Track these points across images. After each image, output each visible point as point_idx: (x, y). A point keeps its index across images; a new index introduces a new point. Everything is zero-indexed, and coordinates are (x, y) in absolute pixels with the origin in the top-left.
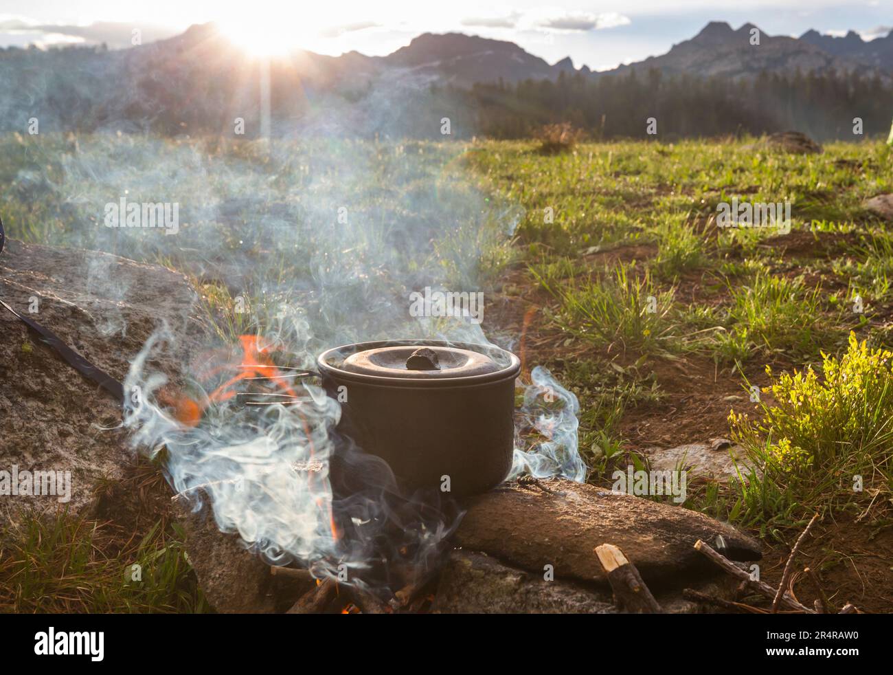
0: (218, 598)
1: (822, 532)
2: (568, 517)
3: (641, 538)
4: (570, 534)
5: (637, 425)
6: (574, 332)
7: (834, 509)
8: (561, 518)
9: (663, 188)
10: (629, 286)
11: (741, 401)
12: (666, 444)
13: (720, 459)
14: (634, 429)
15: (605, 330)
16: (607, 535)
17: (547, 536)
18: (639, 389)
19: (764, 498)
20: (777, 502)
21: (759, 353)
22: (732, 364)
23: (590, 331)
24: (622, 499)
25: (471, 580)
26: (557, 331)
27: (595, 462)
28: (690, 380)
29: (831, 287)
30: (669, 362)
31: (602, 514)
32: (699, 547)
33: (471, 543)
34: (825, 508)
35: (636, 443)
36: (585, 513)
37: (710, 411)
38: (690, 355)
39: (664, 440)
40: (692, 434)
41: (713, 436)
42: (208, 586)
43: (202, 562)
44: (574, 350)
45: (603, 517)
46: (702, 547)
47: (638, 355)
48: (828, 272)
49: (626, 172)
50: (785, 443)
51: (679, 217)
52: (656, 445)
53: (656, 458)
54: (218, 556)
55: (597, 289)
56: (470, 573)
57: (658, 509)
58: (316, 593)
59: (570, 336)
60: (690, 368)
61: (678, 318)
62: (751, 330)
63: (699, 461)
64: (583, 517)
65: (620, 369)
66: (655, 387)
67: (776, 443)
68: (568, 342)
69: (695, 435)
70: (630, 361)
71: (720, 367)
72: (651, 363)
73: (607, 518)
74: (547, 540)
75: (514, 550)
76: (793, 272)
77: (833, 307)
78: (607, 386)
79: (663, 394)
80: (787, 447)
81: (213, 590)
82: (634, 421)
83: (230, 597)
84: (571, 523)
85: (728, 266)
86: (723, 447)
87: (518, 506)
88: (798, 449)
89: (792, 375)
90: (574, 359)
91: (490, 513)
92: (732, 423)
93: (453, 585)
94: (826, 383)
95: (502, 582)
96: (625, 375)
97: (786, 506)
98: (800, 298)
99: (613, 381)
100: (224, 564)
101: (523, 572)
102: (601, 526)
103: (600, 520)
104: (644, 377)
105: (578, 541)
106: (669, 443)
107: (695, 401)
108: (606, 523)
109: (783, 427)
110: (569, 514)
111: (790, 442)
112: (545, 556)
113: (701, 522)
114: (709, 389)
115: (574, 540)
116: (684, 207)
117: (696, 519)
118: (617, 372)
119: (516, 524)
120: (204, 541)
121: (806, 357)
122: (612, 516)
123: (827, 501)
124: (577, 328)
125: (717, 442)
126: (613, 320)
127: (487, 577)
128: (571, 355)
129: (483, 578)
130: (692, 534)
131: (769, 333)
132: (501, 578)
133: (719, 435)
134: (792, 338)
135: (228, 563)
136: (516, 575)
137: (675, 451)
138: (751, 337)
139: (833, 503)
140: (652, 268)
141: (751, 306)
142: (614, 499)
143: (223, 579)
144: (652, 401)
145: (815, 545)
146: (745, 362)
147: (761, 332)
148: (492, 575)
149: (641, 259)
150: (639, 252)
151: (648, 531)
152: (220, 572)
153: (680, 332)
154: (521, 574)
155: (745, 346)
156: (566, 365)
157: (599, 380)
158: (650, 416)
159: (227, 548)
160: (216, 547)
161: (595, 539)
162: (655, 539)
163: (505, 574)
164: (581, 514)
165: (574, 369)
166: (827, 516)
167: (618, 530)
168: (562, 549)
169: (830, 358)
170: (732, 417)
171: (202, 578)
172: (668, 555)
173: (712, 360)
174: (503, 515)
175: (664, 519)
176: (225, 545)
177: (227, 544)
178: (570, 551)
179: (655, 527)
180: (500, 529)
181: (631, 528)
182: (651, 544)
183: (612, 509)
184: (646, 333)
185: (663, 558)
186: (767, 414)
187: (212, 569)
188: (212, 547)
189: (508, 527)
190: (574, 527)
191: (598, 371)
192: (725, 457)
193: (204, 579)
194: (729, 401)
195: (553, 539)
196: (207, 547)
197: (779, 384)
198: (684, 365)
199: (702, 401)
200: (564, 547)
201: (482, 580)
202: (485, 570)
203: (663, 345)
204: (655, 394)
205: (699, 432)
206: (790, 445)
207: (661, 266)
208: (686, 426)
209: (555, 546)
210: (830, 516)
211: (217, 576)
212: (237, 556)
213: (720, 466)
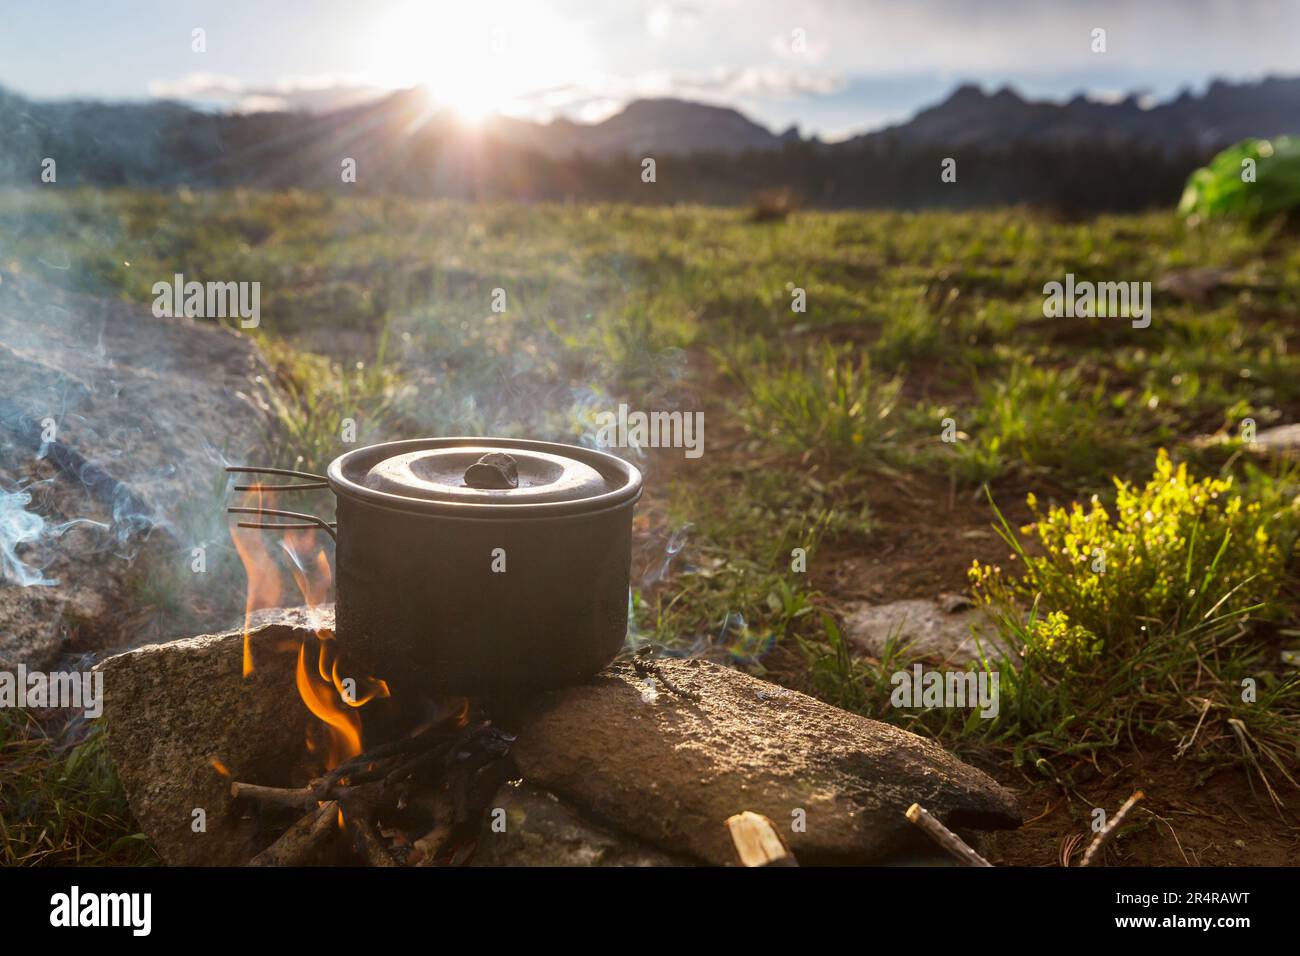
0: (157, 824)
1: (1116, 767)
2: (695, 745)
3: (814, 796)
4: (694, 778)
5: (837, 567)
6: (763, 434)
7: (1135, 726)
8: (684, 745)
9: (893, 259)
10: (838, 375)
11: (987, 540)
12: (875, 598)
13: (954, 627)
14: (832, 573)
15: (802, 432)
16: (754, 787)
17: (655, 779)
18: (843, 516)
19: (1020, 699)
20: (1042, 707)
21: (1014, 473)
22: (976, 485)
23: (783, 432)
24: (793, 707)
25: (521, 849)
26: (740, 430)
27: (771, 621)
28: (916, 507)
29: (1115, 386)
30: (888, 479)
31: (755, 739)
32: (915, 817)
33: (535, 775)
34: (1120, 724)
35: (834, 594)
36: (725, 737)
37: (941, 552)
38: (918, 471)
39: (873, 593)
40: (914, 585)
41: (945, 591)
42: (141, 805)
43: (134, 768)
44: (758, 457)
45: (754, 748)
46: (921, 818)
47: (844, 467)
48: (1110, 366)
49: (850, 241)
50: (1058, 619)
51: (910, 292)
52: (861, 598)
53: (860, 618)
54: (160, 760)
55: (797, 378)
56: (520, 838)
57: (850, 729)
58: (315, 820)
59: (756, 437)
60: (916, 489)
61: (902, 418)
62: (1005, 439)
63: (922, 627)
64: (722, 747)
65: (819, 486)
66: (865, 513)
67: (1043, 616)
68: (753, 446)
69: (919, 588)
70: (833, 475)
71: (960, 487)
72: (862, 479)
73: (761, 749)
74: (654, 785)
75: (601, 796)
76: (1063, 364)
77: (1119, 413)
78: (800, 508)
79: (877, 524)
80: (1063, 626)
81: (150, 813)
82: (833, 560)
83: (176, 823)
84: (699, 757)
85: (974, 354)
86: (960, 609)
87: (617, 718)
88: (1080, 630)
89: (1069, 511)
90: (757, 470)
91: (570, 728)
92: (976, 580)
93: (494, 852)
94: (1120, 525)
95: (572, 857)
96: (825, 496)
97: (1056, 715)
98: (1074, 398)
99: (808, 501)
100: (170, 771)
101: (608, 842)
102: (748, 766)
103: (749, 752)
104: (851, 498)
105: (704, 795)
106: (881, 596)
107: (921, 536)
108: (757, 761)
109: (1055, 590)
110: (698, 739)
111: (1066, 618)
112: (649, 814)
113: (920, 757)
114: (941, 520)
115: (699, 792)
116: (918, 282)
117: (914, 753)
118: (813, 490)
119: (609, 751)
120: (138, 736)
121: (1082, 480)
122: (771, 746)
123: (1122, 712)
124: (766, 428)
125: (951, 600)
126: (814, 419)
127: (547, 847)
128: (754, 464)
129: (541, 847)
130: (904, 783)
131: (1028, 445)
132: (570, 851)
133: (954, 590)
134: (1062, 453)
135: (177, 771)
136: (594, 848)
137: (890, 609)
138: (1004, 449)
139: (1133, 716)
140: (872, 354)
141: (1005, 408)
142: (780, 707)
143: (166, 796)
144: (860, 534)
145: (1104, 788)
146: (995, 484)
147: (1019, 443)
148: (555, 844)
149: (859, 342)
150: (858, 333)
151: (828, 778)
152: (162, 784)
153: (903, 439)
154: (603, 846)
155: (993, 462)
156: (747, 478)
157: (789, 499)
158: (857, 554)
159: (176, 748)
160: (158, 746)
161: (734, 792)
162: (838, 798)
163: (576, 845)
164: (717, 739)
165: (756, 483)
166: (1124, 738)
167: (777, 778)
168: (677, 803)
169: (1129, 489)
170: (974, 571)
171: (132, 791)
172: (859, 833)
173: (947, 479)
174: (590, 732)
175: (857, 755)
176: (173, 743)
177: (177, 740)
178: (690, 811)
179: (841, 769)
180: (582, 758)
181: (798, 773)
182: (831, 809)
183: (774, 728)
184: (857, 438)
185: (847, 841)
186: (1031, 571)
187: (150, 781)
188: (152, 745)
189: (595, 756)
190: (702, 765)
191: (788, 487)
192: (961, 625)
193: (136, 795)
194: (970, 540)
195: (665, 785)
196: (143, 746)
197: (1047, 522)
198: (907, 484)
199: (931, 537)
200: (681, 803)
201: (538, 850)
202: (543, 834)
203: (881, 456)
204: (865, 523)
205: (924, 583)
206: (1065, 622)
207: (885, 352)
208: (906, 573)
209: (667, 797)
210: (1127, 737)
211: (157, 790)
212: (194, 760)
213: (954, 638)
